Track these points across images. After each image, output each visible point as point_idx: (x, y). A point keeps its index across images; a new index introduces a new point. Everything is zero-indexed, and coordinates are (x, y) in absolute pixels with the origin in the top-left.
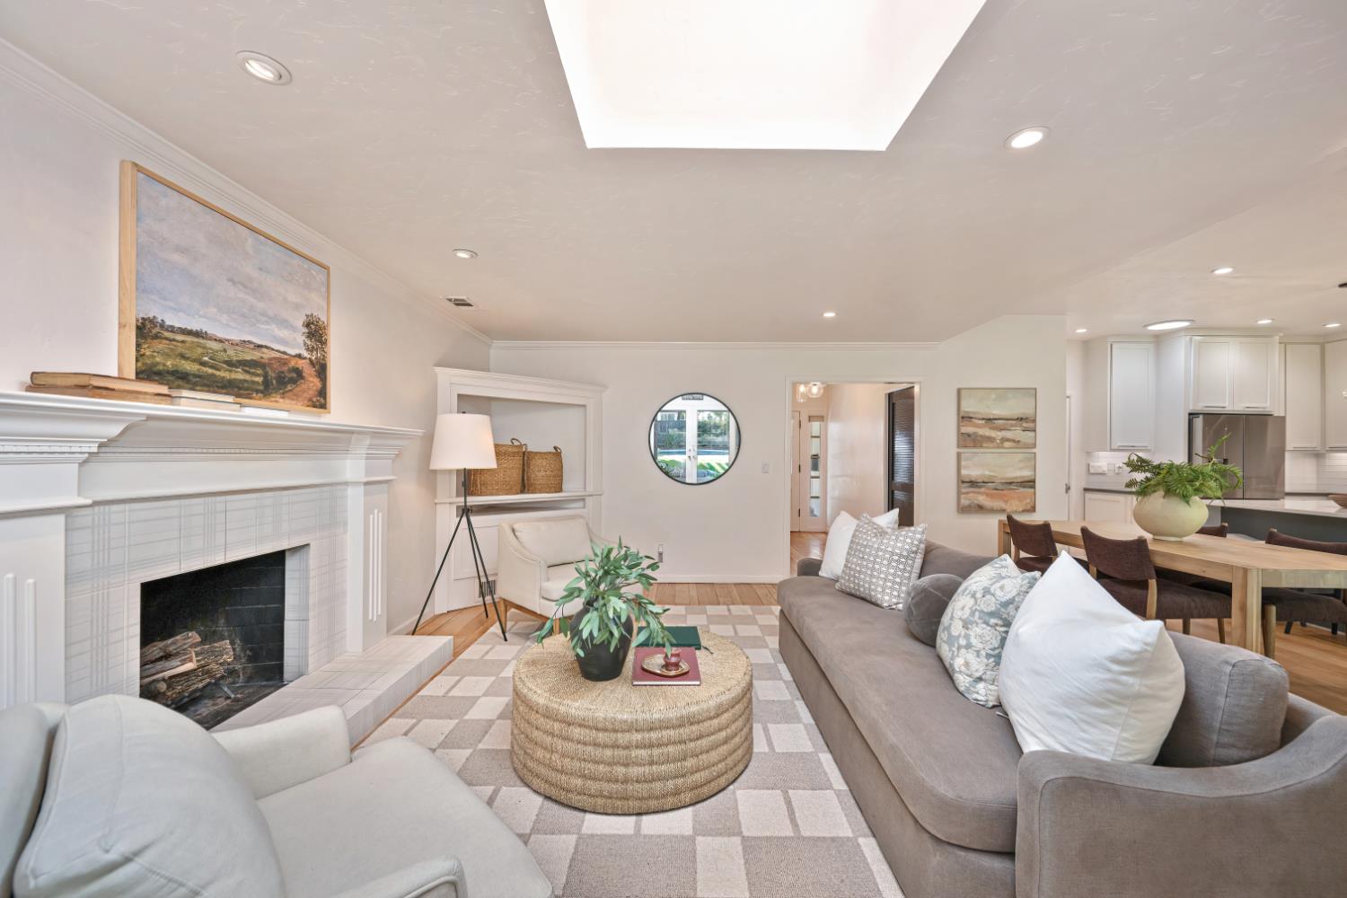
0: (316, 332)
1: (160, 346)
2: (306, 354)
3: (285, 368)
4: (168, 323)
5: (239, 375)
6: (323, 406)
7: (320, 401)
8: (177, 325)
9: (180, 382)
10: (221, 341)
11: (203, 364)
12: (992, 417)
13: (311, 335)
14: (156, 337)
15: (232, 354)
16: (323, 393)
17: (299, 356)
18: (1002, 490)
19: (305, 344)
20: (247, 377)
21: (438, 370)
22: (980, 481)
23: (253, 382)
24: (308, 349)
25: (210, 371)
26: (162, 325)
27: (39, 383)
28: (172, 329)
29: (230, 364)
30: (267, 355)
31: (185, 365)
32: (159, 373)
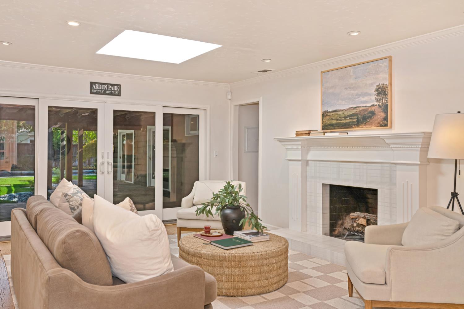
0: (382, 91)
1: (327, 118)
2: (376, 103)
3: (366, 113)
4: (329, 110)
5: (348, 120)
6: (386, 125)
7: (385, 123)
8: (331, 110)
9: (331, 127)
10: (342, 111)
11: (337, 120)
13: (378, 95)
14: (326, 116)
15: (346, 114)
16: (386, 119)
17: (373, 105)
19: (376, 99)
20: (351, 120)
23: (353, 122)
24: (377, 101)
25: (339, 121)
26: (328, 112)
28: (330, 112)
29: (345, 117)
30: (358, 110)
31: (334, 122)
32: (327, 126)
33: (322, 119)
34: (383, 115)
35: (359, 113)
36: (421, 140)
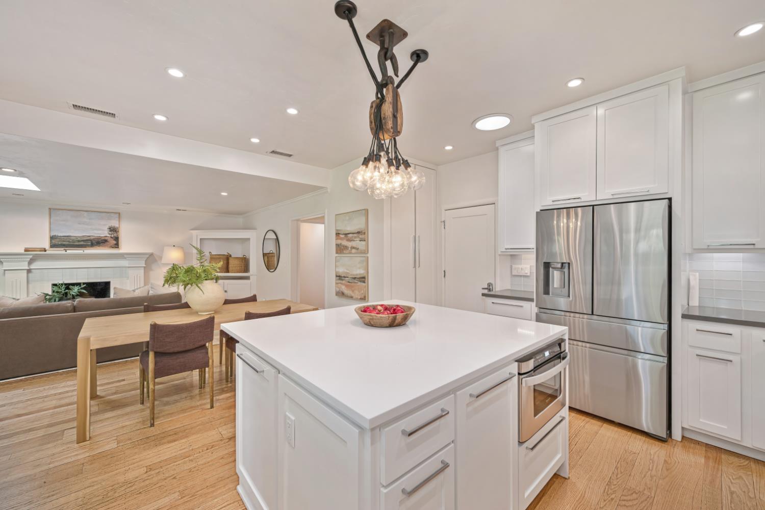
0: (114, 230)
1: (57, 240)
2: (108, 235)
3: (100, 240)
4: (59, 235)
5: (82, 243)
7: (117, 246)
8: (62, 235)
10: (75, 237)
11: (70, 242)
12: (347, 232)
13: (111, 231)
15: (79, 239)
16: (117, 244)
17: (106, 236)
18: (351, 283)
19: (108, 233)
20: (85, 243)
21: (192, 231)
22: (343, 276)
23: (87, 244)
24: (110, 234)
26: (58, 236)
27: (26, 250)
28: (61, 236)
29: (79, 241)
30: (92, 238)
31: (64, 243)
32: (57, 245)
33: (51, 241)
34: (115, 242)
35: (94, 239)
36: (148, 256)
